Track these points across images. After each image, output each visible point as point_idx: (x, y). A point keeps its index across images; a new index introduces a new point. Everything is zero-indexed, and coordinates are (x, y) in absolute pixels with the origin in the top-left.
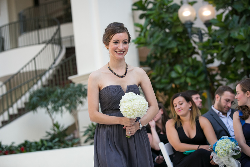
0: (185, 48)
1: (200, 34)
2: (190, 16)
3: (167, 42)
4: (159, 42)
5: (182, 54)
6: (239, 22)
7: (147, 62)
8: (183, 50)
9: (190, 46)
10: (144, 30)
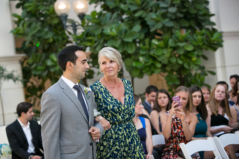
0: (60, 38)
1: (74, 26)
2: (65, 9)
3: (44, 33)
4: (36, 33)
5: (57, 44)
6: (111, 18)
7: (22, 48)
8: (58, 40)
9: (65, 37)
10: (22, 22)
